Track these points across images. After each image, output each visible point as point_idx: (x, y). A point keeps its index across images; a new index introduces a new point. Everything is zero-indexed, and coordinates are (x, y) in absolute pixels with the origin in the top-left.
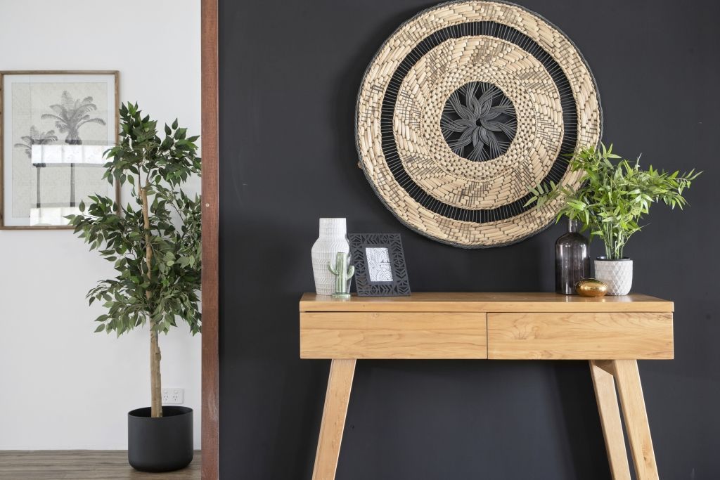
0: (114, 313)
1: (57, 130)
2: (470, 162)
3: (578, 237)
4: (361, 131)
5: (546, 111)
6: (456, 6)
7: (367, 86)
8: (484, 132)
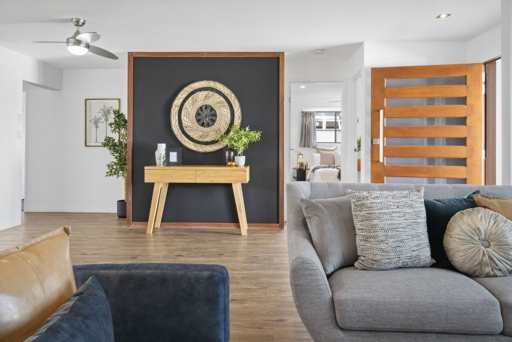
0: (111, 171)
1: (102, 117)
2: (203, 128)
3: (231, 150)
4: (172, 119)
5: (225, 113)
6: (200, 82)
7: (174, 105)
8: (207, 119)
